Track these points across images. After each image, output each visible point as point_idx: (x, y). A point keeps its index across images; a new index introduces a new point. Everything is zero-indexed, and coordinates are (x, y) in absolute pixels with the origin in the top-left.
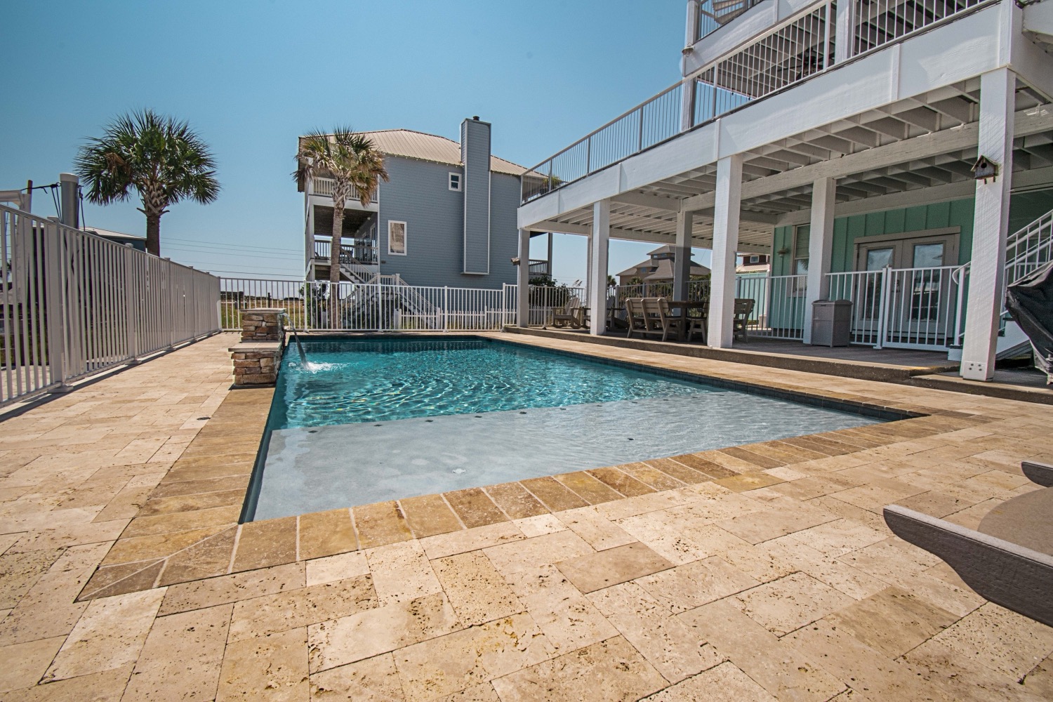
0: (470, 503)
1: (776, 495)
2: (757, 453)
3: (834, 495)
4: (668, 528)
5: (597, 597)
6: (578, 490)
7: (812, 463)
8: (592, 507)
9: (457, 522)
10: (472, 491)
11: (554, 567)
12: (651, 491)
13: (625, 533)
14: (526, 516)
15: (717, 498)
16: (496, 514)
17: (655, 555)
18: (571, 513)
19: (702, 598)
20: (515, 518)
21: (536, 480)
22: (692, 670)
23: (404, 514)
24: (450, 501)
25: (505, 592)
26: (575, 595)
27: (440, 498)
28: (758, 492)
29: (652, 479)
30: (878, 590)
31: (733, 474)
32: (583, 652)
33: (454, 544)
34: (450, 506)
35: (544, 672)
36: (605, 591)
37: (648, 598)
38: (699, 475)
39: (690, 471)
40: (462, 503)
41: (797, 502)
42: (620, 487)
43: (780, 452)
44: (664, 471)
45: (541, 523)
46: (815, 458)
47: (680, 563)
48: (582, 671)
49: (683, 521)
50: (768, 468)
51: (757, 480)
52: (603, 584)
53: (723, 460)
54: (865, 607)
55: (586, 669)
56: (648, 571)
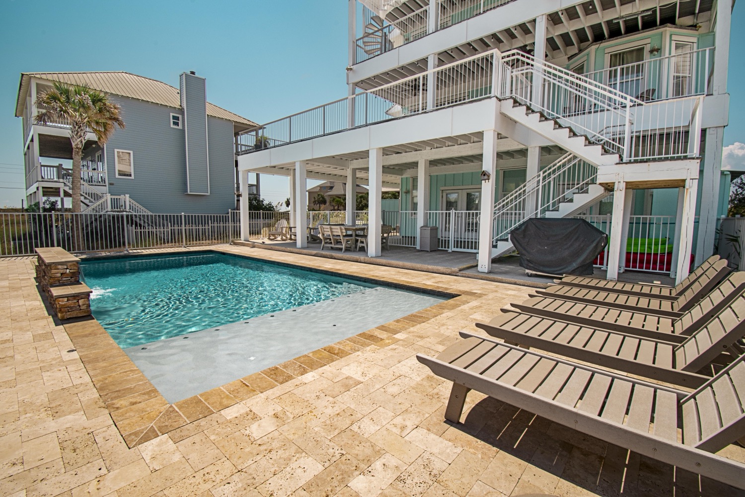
0: (275, 374)
1: (397, 347)
2: (391, 327)
3: (417, 343)
4: (359, 368)
5: (338, 398)
6: (320, 359)
7: (412, 329)
8: (328, 366)
9: (274, 383)
10: (273, 368)
11: (321, 392)
12: (350, 354)
13: (343, 374)
14: (302, 374)
15: (376, 352)
16: (289, 376)
17: (355, 380)
18: (320, 370)
19: (372, 391)
20: (298, 376)
21: (300, 357)
22: (370, 411)
23: (248, 384)
24: (265, 374)
25: (307, 404)
26: (331, 399)
27: (260, 374)
28: (391, 347)
29: (350, 348)
30: (424, 376)
31: (382, 339)
32: (338, 414)
33: (278, 392)
34: (267, 377)
35: (328, 422)
36: (341, 396)
37: (355, 394)
38: (368, 342)
39: (364, 341)
40: (271, 374)
41: (404, 349)
42: (337, 354)
43: (400, 325)
44: (354, 343)
45: (309, 376)
46: (413, 326)
47: (364, 381)
48: (339, 419)
49: (364, 365)
50: (395, 334)
51: (390, 341)
52: (339, 393)
53: (378, 334)
54: (419, 383)
55: (340, 418)
56: (354, 386)
